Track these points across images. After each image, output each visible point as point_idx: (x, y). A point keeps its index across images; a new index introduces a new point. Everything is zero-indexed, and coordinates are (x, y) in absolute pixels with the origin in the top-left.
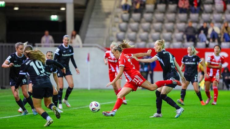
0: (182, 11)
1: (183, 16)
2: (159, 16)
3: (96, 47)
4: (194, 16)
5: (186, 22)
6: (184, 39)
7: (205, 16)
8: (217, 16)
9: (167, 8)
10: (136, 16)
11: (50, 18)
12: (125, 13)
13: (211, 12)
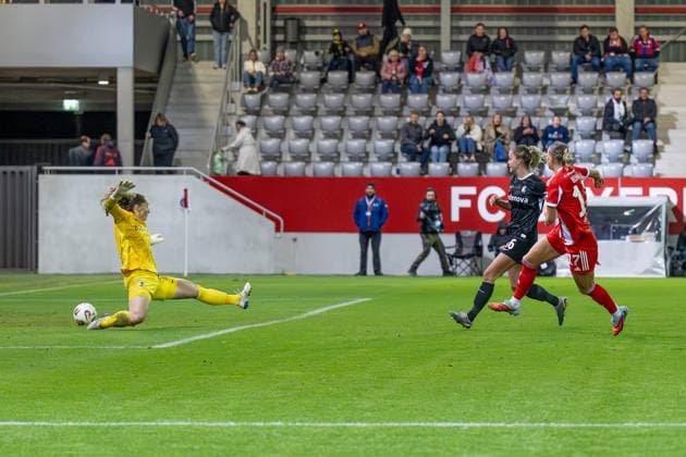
0: (389, 87)
1: (390, 99)
2: (333, 99)
3: (190, 173)
4: (417, 100)
5: (399, 114)
6: (396, 155)
7: (443, 100)
8: (472, 100)
9: (351, 79)
10: (278, 99)
11: (62, 105)
12: (251, 93)
13: (458, 91)
